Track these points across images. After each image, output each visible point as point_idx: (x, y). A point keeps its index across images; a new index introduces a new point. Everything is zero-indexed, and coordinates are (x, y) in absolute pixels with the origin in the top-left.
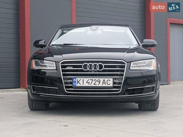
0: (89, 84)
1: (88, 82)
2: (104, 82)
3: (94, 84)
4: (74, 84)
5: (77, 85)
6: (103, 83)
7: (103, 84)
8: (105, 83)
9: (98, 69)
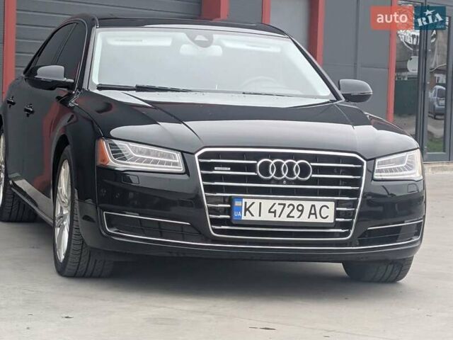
0: (275, 216)
1: (272, 210)
2: (313, 212)
3: (288, 216)
4: (236, 214)
5: (244, 218)
6: (310, 214)
7: (311, 216)
8: (315, 214)
9: (297, 176)
